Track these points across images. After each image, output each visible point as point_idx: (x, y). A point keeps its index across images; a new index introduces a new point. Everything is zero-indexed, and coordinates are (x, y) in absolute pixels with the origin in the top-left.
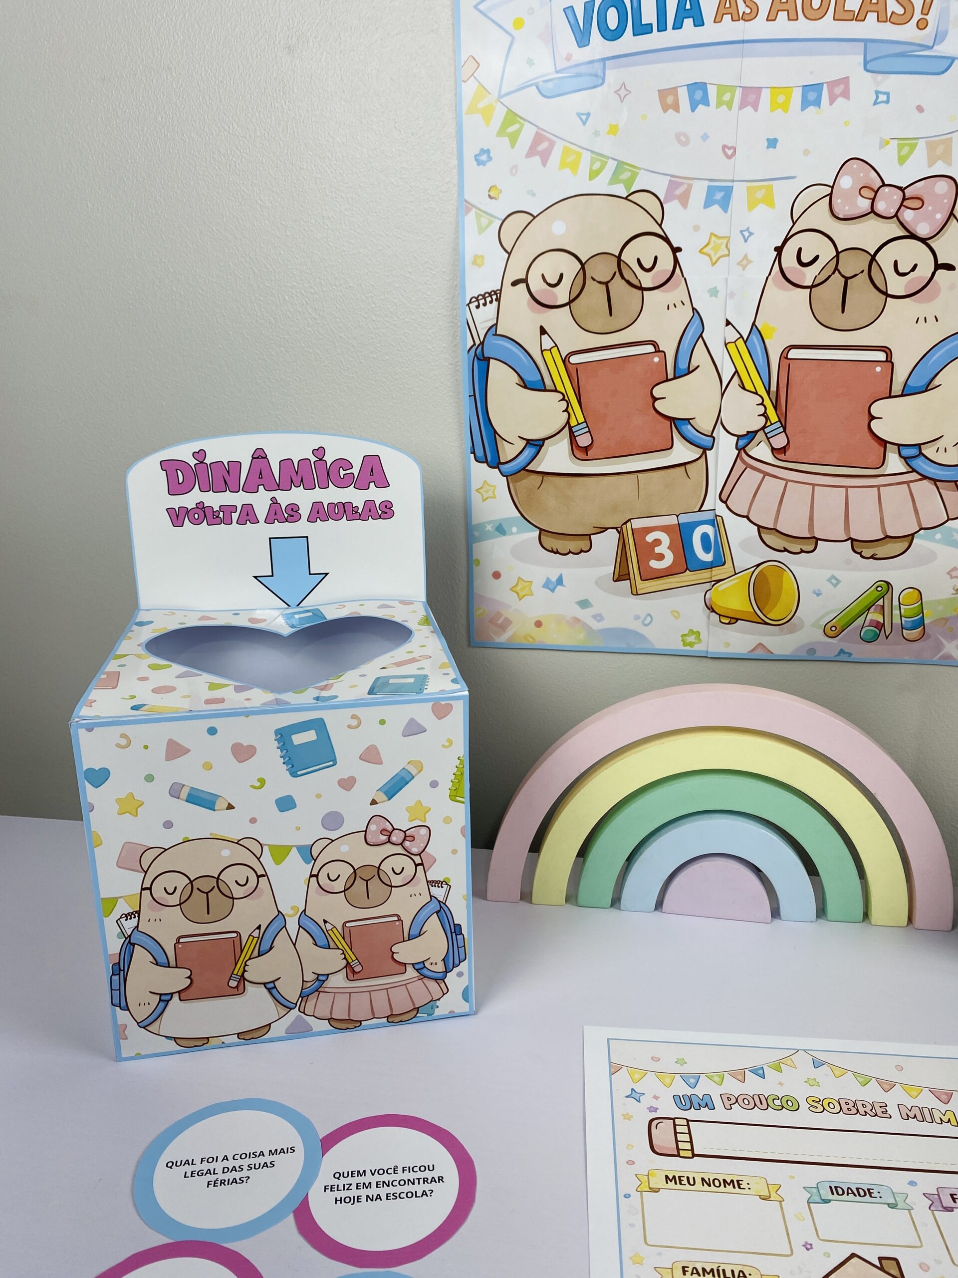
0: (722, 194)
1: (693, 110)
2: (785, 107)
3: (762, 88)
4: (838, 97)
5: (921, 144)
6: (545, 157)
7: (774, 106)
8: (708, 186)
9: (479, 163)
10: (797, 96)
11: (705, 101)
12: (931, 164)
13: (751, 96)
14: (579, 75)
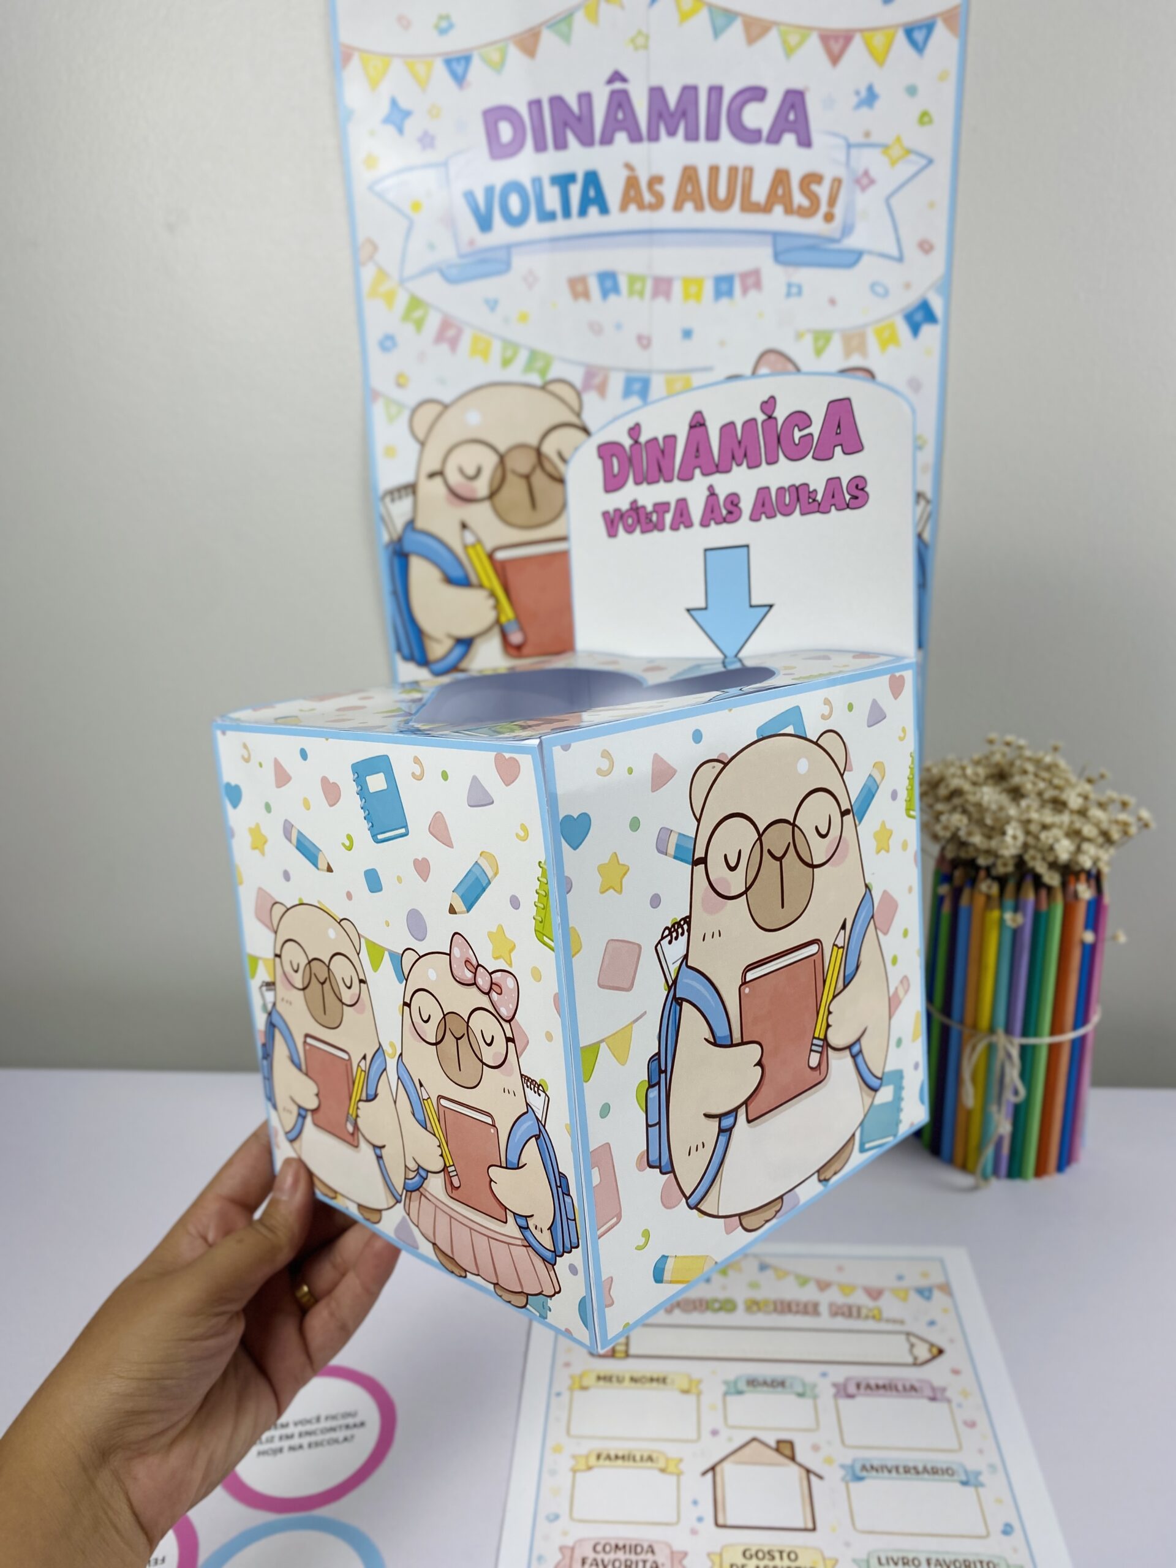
0: (641, 384)
1: (604, 299)
2: (698, 297)
3: (673, 278)
4: (750, 288)
5: (837, 337)
6: (454, 344)
7: (687, 296)
8: (626, 376)
9: (385, 349)
10: (709, 287)
12: (847, 355)
13: (662, 287)
14: (483, 261)
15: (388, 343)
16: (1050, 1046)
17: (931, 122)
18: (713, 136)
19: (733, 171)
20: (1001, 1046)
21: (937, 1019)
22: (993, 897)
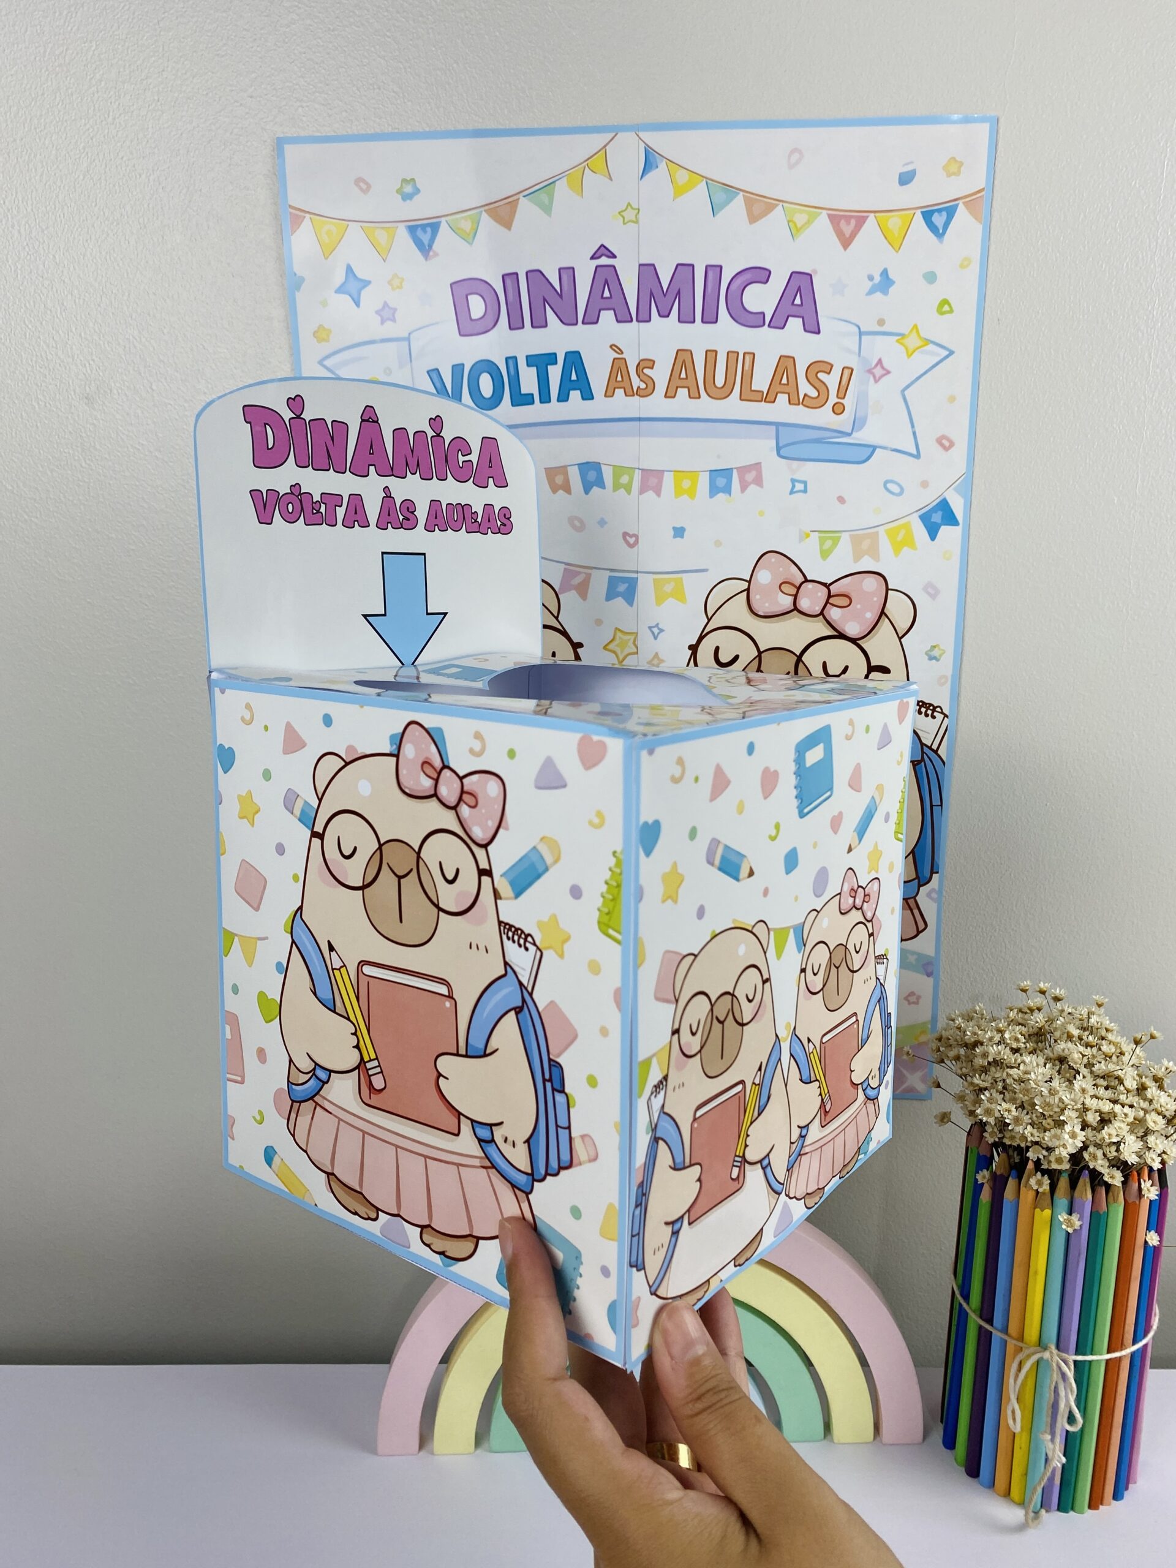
0: (626, 585)
1: (587, 492)
2: (692, 493)
3: (663, 471)
4: (750, 484)
5: (845, 538)
7: (679, 492)
8: (610, 577)
10: (704, 480)
12: (857, 558)
13: (652, 480)
16: (1108, 1361)
17: (951, 311)
18: (710, 318)
19: (733, 357)
20: (1054, 1365)
21: (974, 1321)
22: (1044, 1193)
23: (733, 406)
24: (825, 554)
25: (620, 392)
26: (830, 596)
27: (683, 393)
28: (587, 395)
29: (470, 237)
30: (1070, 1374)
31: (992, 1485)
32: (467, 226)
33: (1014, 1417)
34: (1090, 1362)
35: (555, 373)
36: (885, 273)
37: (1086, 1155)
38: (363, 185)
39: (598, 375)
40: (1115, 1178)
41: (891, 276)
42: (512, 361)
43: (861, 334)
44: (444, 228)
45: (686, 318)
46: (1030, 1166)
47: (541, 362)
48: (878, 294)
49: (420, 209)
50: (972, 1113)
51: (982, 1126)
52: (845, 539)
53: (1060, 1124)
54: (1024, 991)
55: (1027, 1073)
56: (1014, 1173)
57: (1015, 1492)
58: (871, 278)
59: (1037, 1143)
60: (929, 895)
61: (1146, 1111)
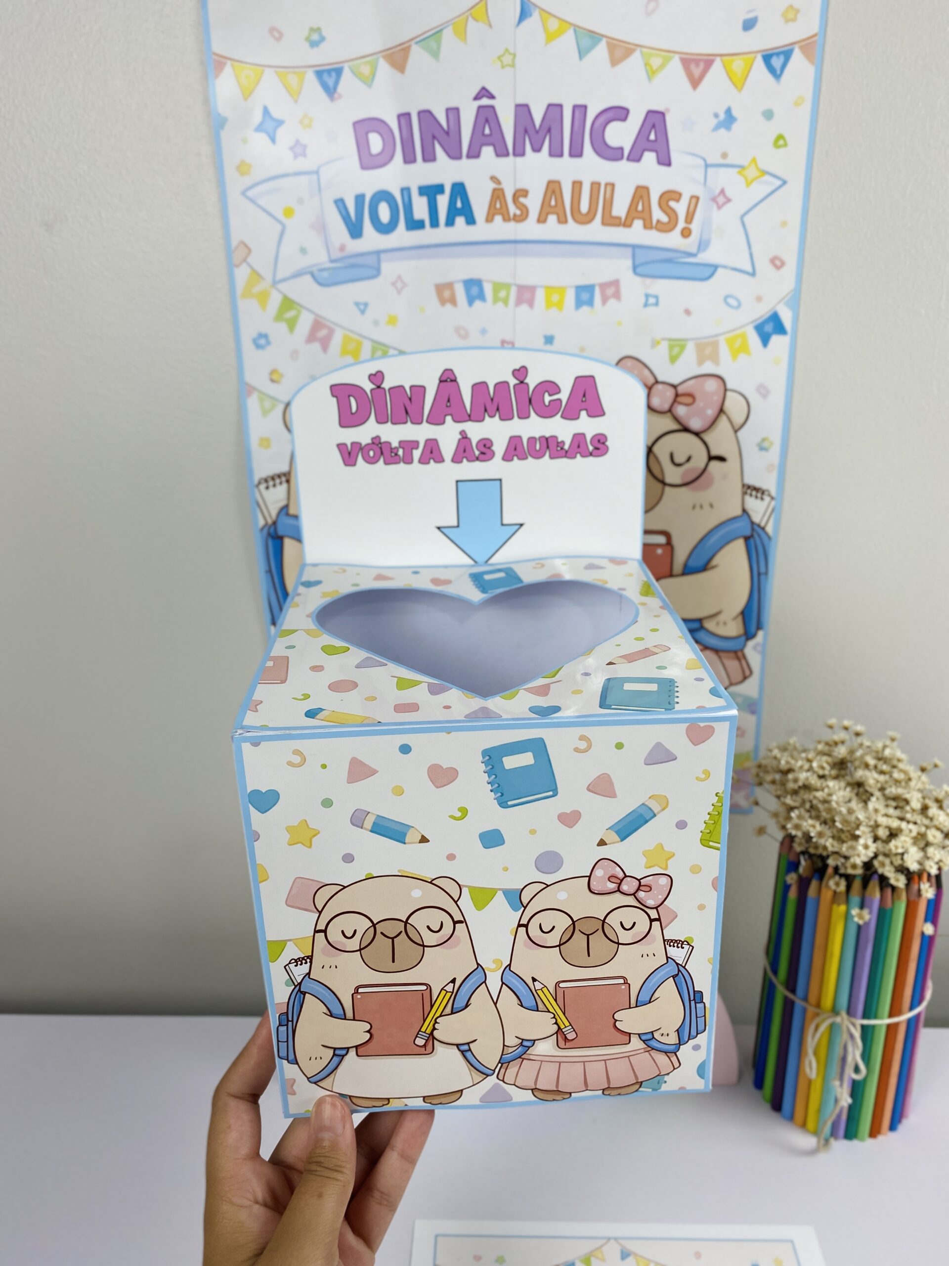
1: (470, 305)
2: (560, 305)
3: (536, 287)
4: (610, 298)
5: (690, 345)
6: (325, 344)
7: (549, 304)
9: (258, 346)
10: (570, 296)
11: (481, 297)
12: (701, 362)
13: (526, 294)
14: (353, 266)
15: (262, 341)
16: (889, 1026)
17: (786, 145)
18: (576, 152)
19: (595, 187)
20: (844, 1028)
21: (781, 991)
22: (840, 893)
23: (596, 230)
24: (673, 359)
25: (498, 219)
26: (677, 395)
27: (552, 219)
28: (471, 220)
29: (369, 81)
30: (857, 1034)
31: (791, 1118)
32: (366, 70)
33: (811, 1067)
34: (873, 1027)
35: (443, 201)
36: (728, 111)
37: (876, 863)
38: (276, 34)
39: (480, 205)
40: (899, 881)
41: (735, 113)
42: (406, 191)
43: (707, 166)
44: (347, 75)
45: (556, 153)
46: (830, 871)
47: (431, 192)
48: (722, 131)
49: (325, 56)
50: (784, 828)
51: (791, 838)
52: (690, 348)
53: (856, 838)
54: (831, 727)
55: (830, 795)
56: (817, 875)
57: (811, 1124)
58: (716, 116)
59: (836, 853)
60: (755, 648)
61: (927, 827)
